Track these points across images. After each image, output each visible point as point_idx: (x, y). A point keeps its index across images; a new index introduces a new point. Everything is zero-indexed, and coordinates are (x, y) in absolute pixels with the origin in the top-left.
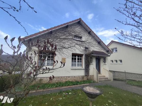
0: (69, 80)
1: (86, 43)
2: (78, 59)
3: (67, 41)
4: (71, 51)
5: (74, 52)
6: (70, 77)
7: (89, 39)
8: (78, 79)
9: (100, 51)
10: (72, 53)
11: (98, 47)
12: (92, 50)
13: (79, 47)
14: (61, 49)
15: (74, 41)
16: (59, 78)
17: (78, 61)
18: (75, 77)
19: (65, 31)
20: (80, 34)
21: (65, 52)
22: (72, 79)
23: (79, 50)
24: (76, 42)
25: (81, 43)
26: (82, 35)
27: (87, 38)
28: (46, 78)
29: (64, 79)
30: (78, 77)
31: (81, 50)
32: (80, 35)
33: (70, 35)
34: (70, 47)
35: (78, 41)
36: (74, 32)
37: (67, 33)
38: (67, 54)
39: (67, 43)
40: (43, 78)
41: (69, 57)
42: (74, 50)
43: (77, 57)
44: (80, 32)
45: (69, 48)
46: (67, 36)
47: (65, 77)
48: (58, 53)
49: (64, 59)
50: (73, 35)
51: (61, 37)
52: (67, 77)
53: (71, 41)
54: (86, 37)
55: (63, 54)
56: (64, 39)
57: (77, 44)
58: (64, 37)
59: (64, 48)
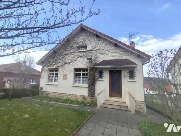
0: (70, 98)
1: (92, 53)
2: (83, 74)
3: (69, 56)
4: (73, 66)
5: (76, 67)
6: (71, 95)
7: (98, 45)
8: (79, 99)
9: (120, 58)
10: (74, 68)
11: (114, 53)
12: (102, 60)
13: (83, 59)
14: (63, 66)
15: (77, 53)
16: (61, 95)
17: (83, 77)
18: (76, 96)
19: (68, 46)
20: (84, 43)
21: (66, 68)
22: (73, 97)
23: (82, 63)
24: (79, 54)
25: (84, 54)
26: (87, 43)
27: (95, 44)
28: (51, 93)
29: (65, 96)
30: (80, 96)
31: (85, 63)
32: (84, 45)
33: (73, 49)
34: (72, 62)
35: (81, 53)
36: (77, 43)
37: (70, 47)
38: (68, 70)
39: (69, 58)
40: (49, 93)
41: (70, 73)
42: (75, 65)
43: (82, 73)
44: (84, 41)
45: (70, 63)
46: (69, 51)
47: (66, 95)
48: (60, 70)
49: (65, 75)
50: (75, 47)
51: (63, 53)
52: (68, 95)
53: (73, 54)
54: (93, 45)
55: (64, 70)
56: (66, 54)
57: (80, 57)
58: (66, 52)
59: (66, 63)
